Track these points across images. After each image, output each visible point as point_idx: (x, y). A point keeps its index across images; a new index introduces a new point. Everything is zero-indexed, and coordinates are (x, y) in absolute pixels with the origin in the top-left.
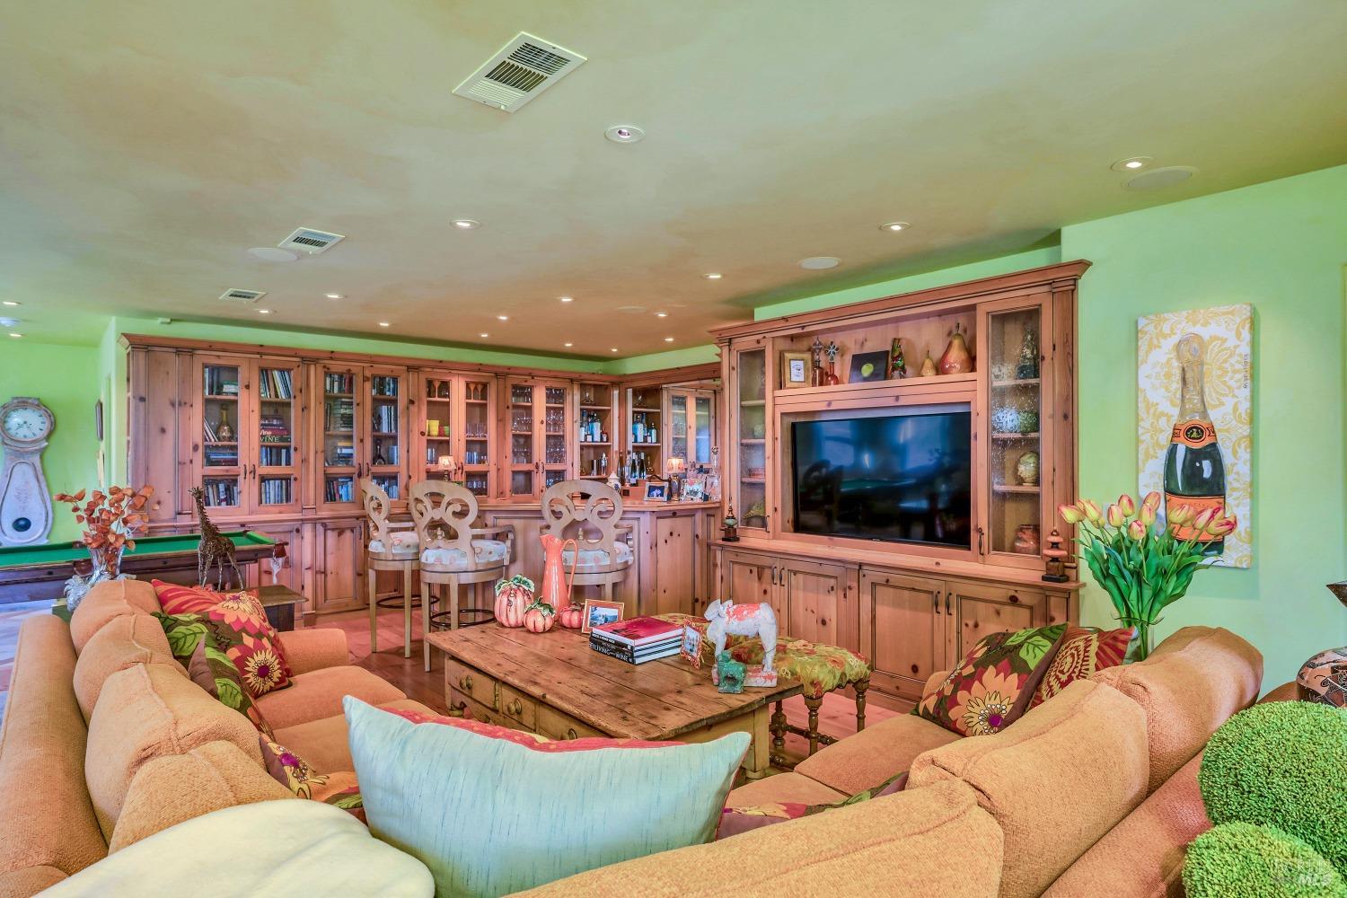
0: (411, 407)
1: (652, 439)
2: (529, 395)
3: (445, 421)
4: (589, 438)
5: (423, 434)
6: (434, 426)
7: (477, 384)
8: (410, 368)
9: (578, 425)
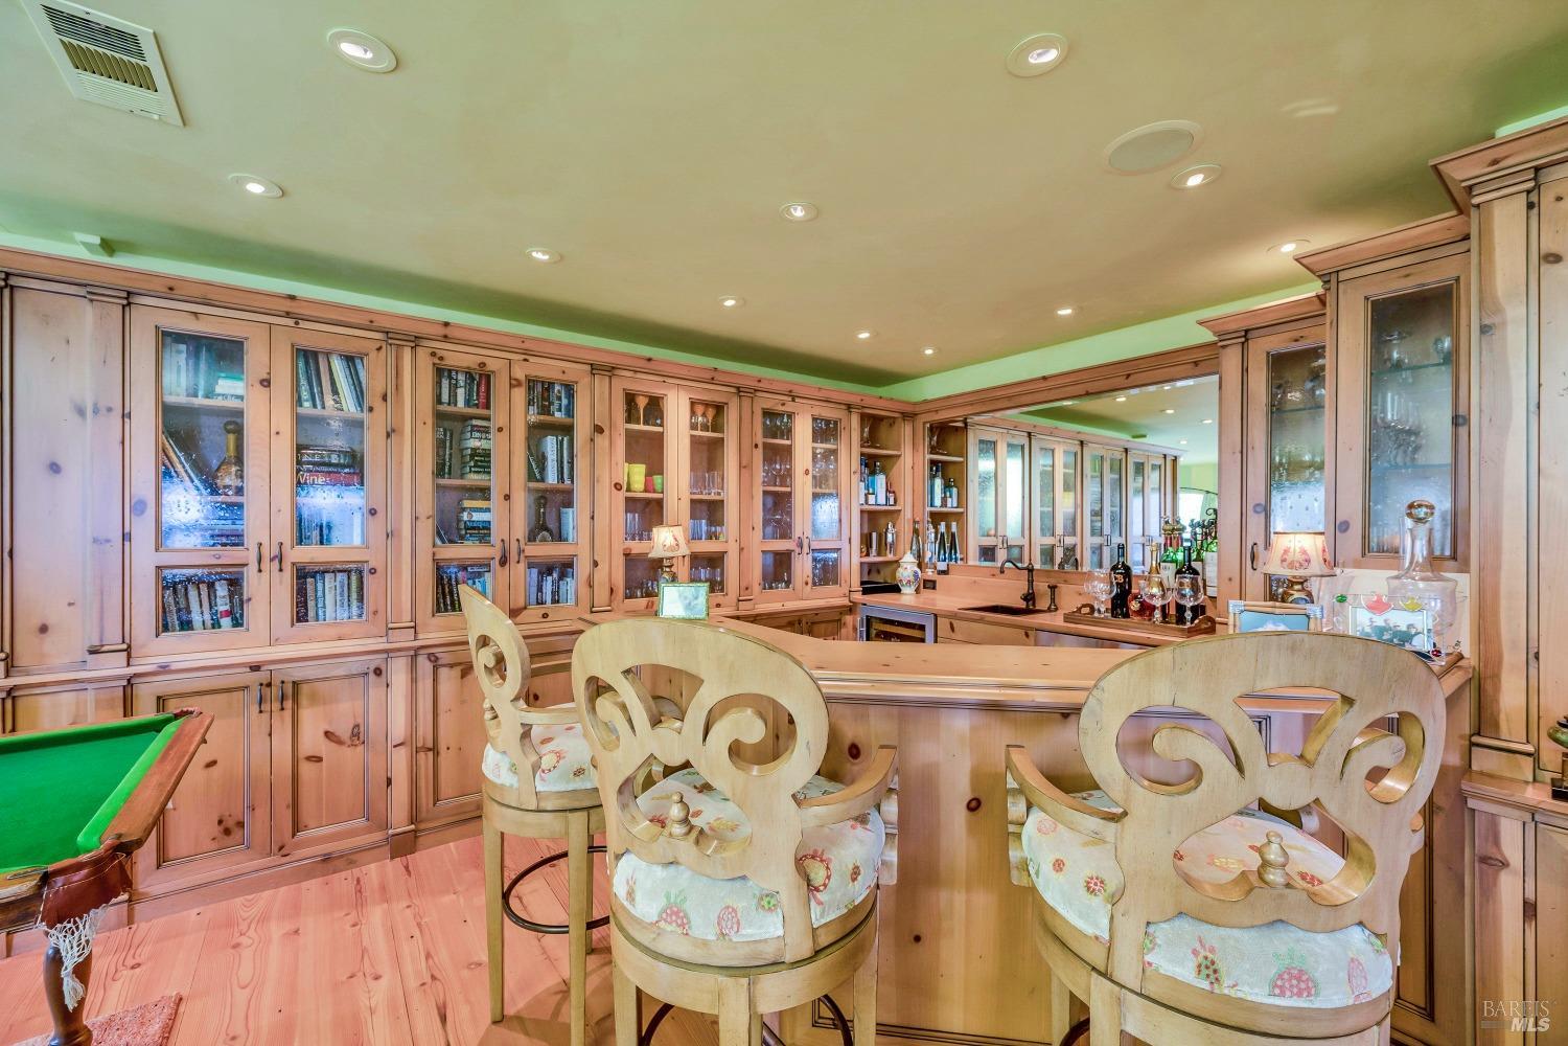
0: (598, 438)
1: (952, 502)
2: (788, 433)
3: (656, 467)
4: (872, 499)
5: (618, 486)
6: (638, 472)
7: (707, 405)
8: (595, 369)
9: (856, 478)
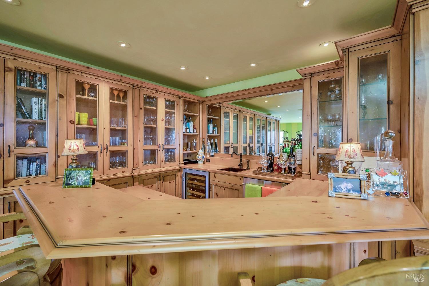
0: (60, 100)
1: (216, 132)
2: (155, 105)
3: (93, 115)
5: (72, 122)
6: (84, 117)
7: (119, 91)
8: (58, 68)
9: (182, 123)
